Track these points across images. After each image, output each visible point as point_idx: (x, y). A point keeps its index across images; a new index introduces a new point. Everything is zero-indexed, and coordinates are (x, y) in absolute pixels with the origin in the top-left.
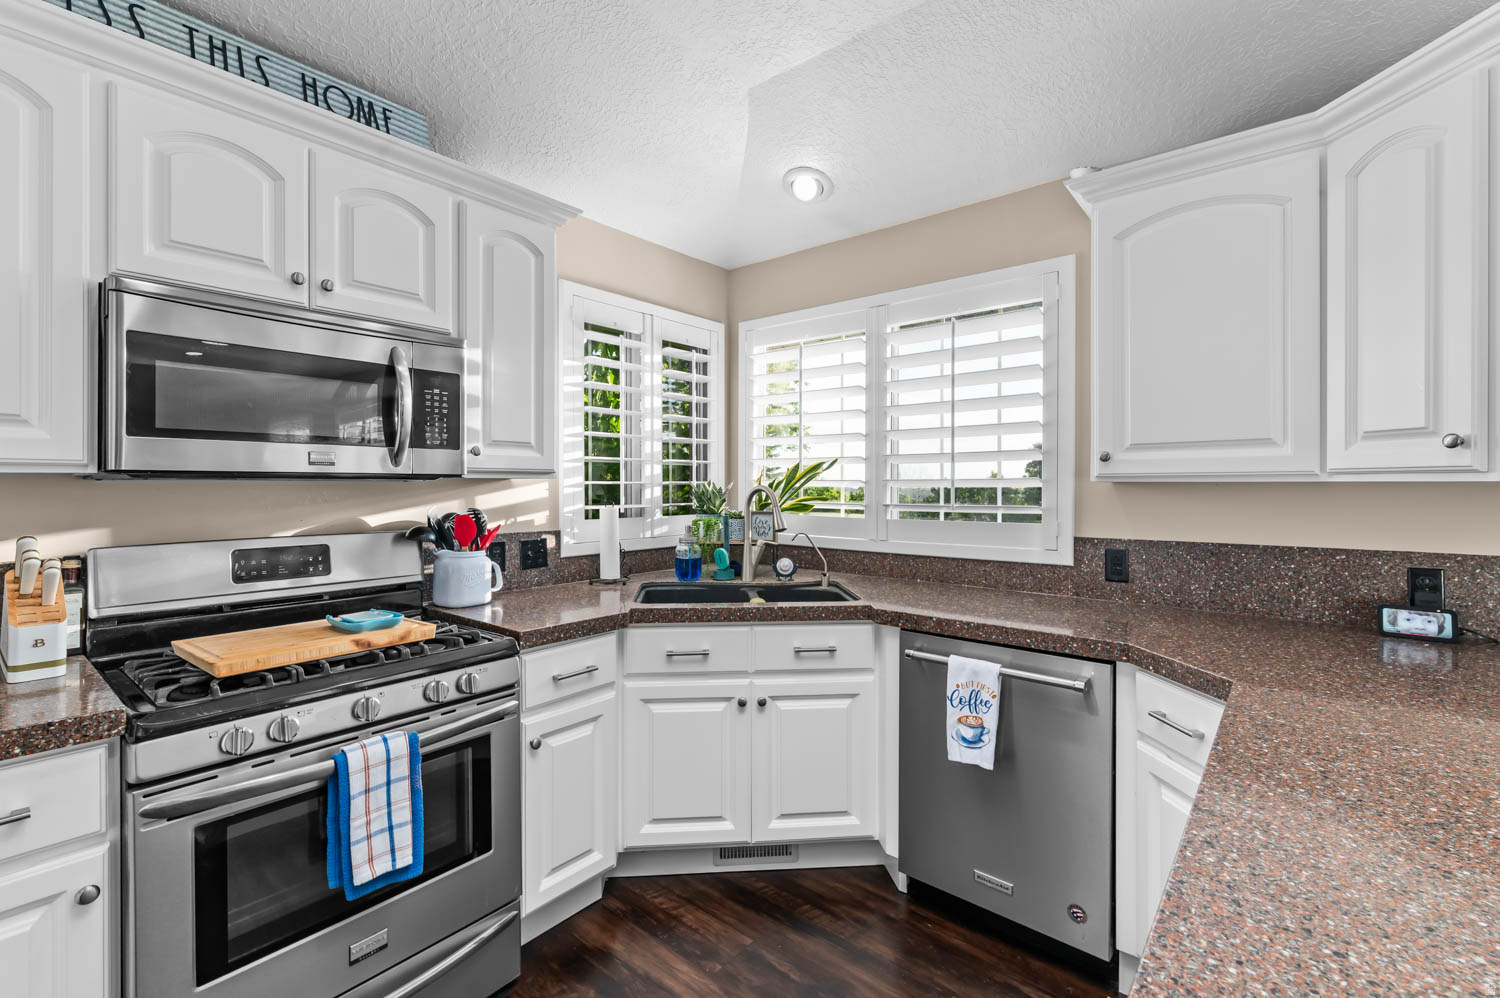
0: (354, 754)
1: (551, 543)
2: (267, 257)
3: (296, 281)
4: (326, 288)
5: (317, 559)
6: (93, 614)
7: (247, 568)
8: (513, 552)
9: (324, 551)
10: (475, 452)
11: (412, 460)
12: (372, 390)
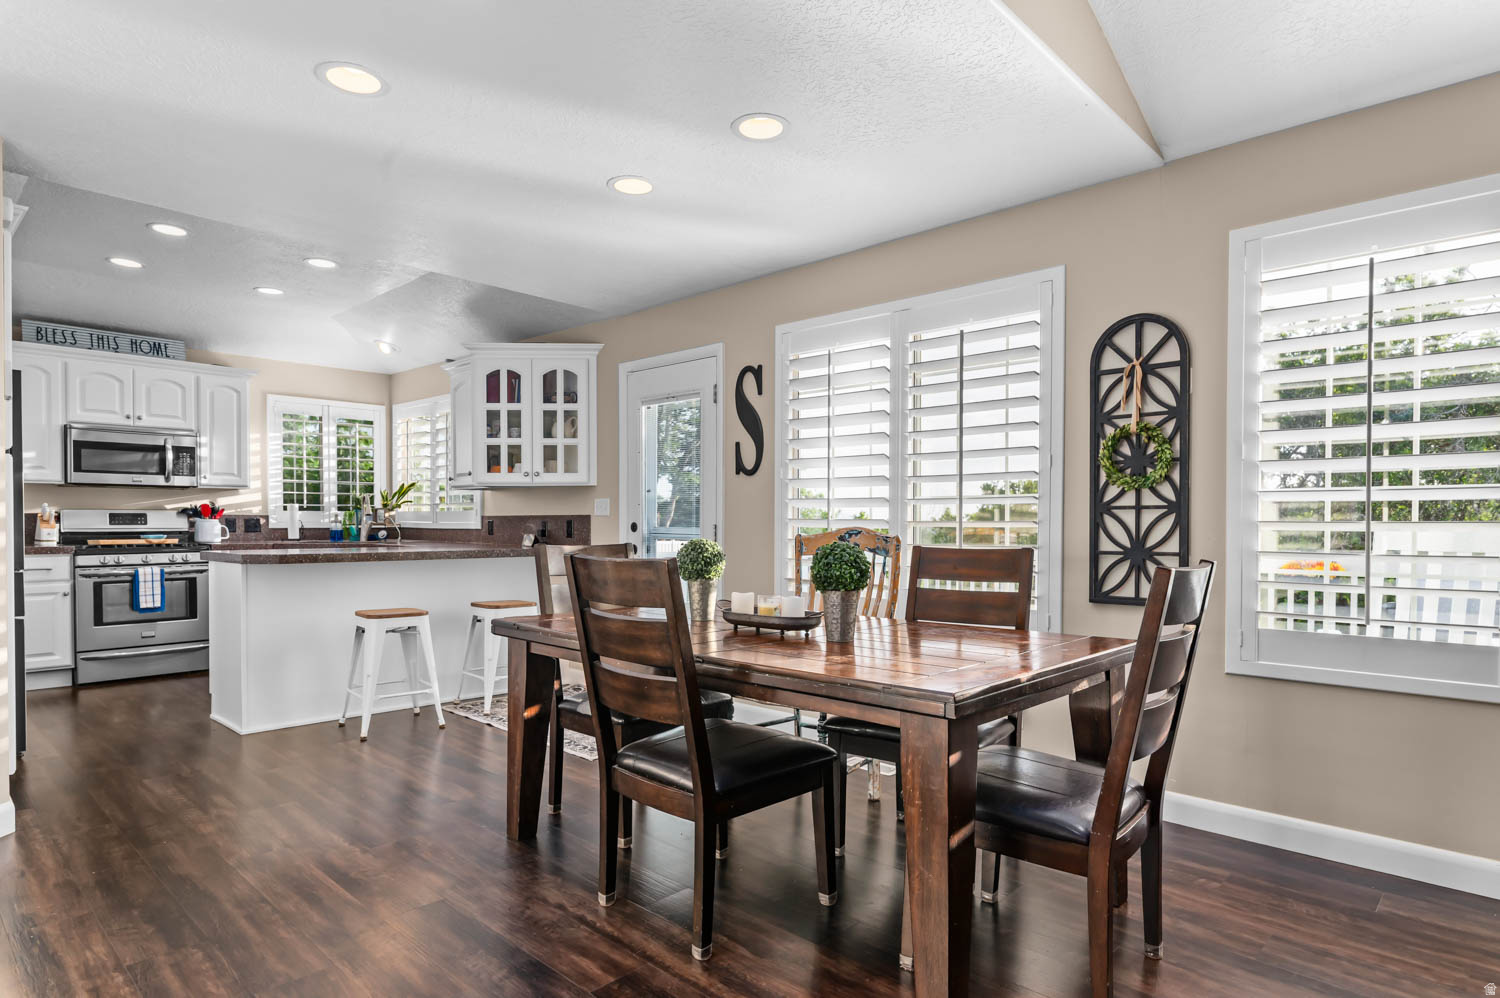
0: (141, 570)
1: (262, 521)
2: (117, 409)
3: (128, 417)
4: (139, 418)
5: (140, 518)
6: (62, 531)
7: (114, 518)
8: (240, 526)
9: (145, 516)
10: (205, 477)
11: (177, 481)
12: (156, 456)
